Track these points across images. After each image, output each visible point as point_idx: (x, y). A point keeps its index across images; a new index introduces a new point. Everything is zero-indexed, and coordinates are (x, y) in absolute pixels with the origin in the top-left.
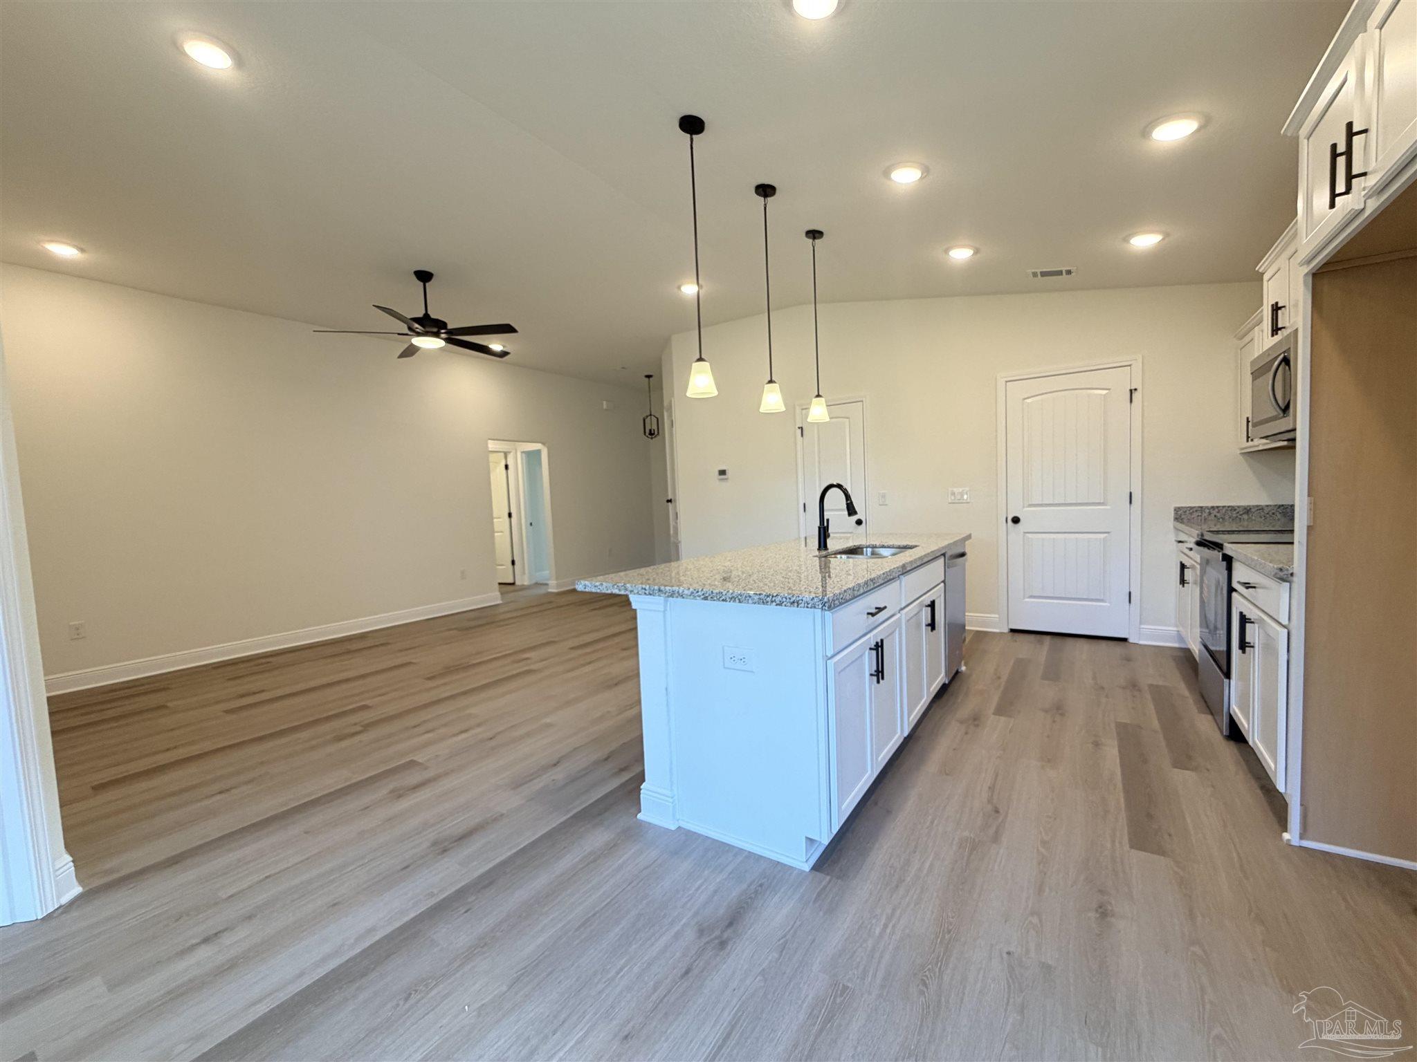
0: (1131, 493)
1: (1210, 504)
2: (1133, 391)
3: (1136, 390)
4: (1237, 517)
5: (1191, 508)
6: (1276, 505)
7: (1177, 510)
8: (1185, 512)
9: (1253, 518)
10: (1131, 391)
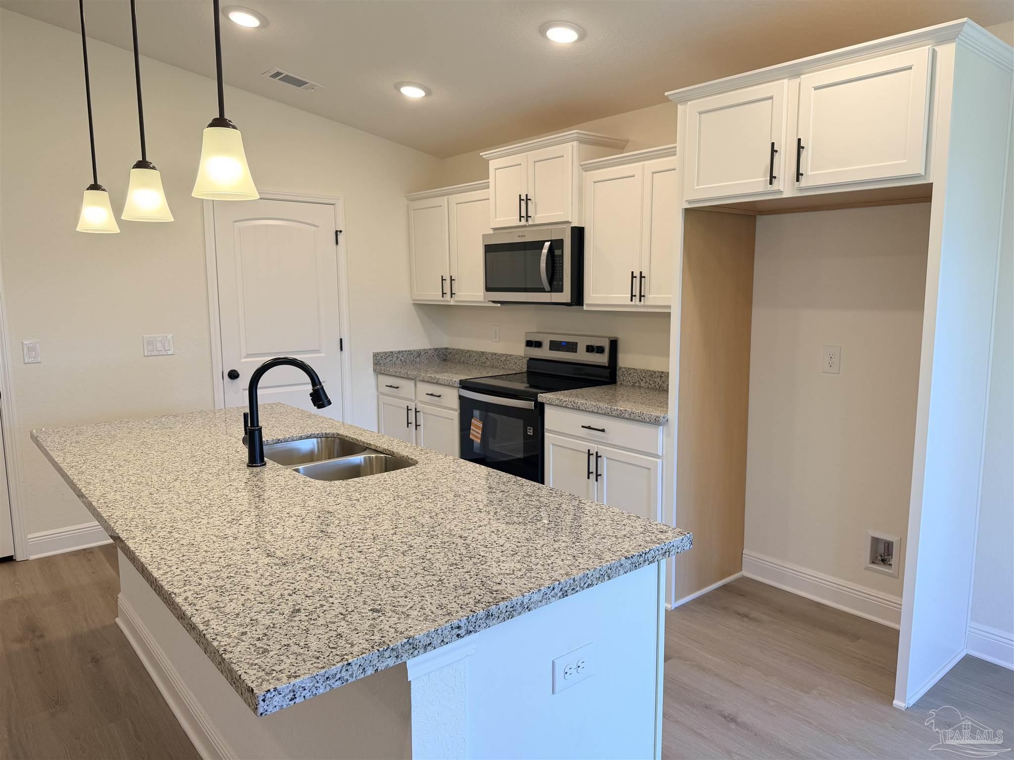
0: (341, 340)
1: (397, 349)
2: (338, 233)
3: (341, 231)
4: (413, 360)
5: (386, 353)
6: (434, 349)
7: (376, 355)
8: (382, 357)
9: (423, 360)
10: (337, 232)
